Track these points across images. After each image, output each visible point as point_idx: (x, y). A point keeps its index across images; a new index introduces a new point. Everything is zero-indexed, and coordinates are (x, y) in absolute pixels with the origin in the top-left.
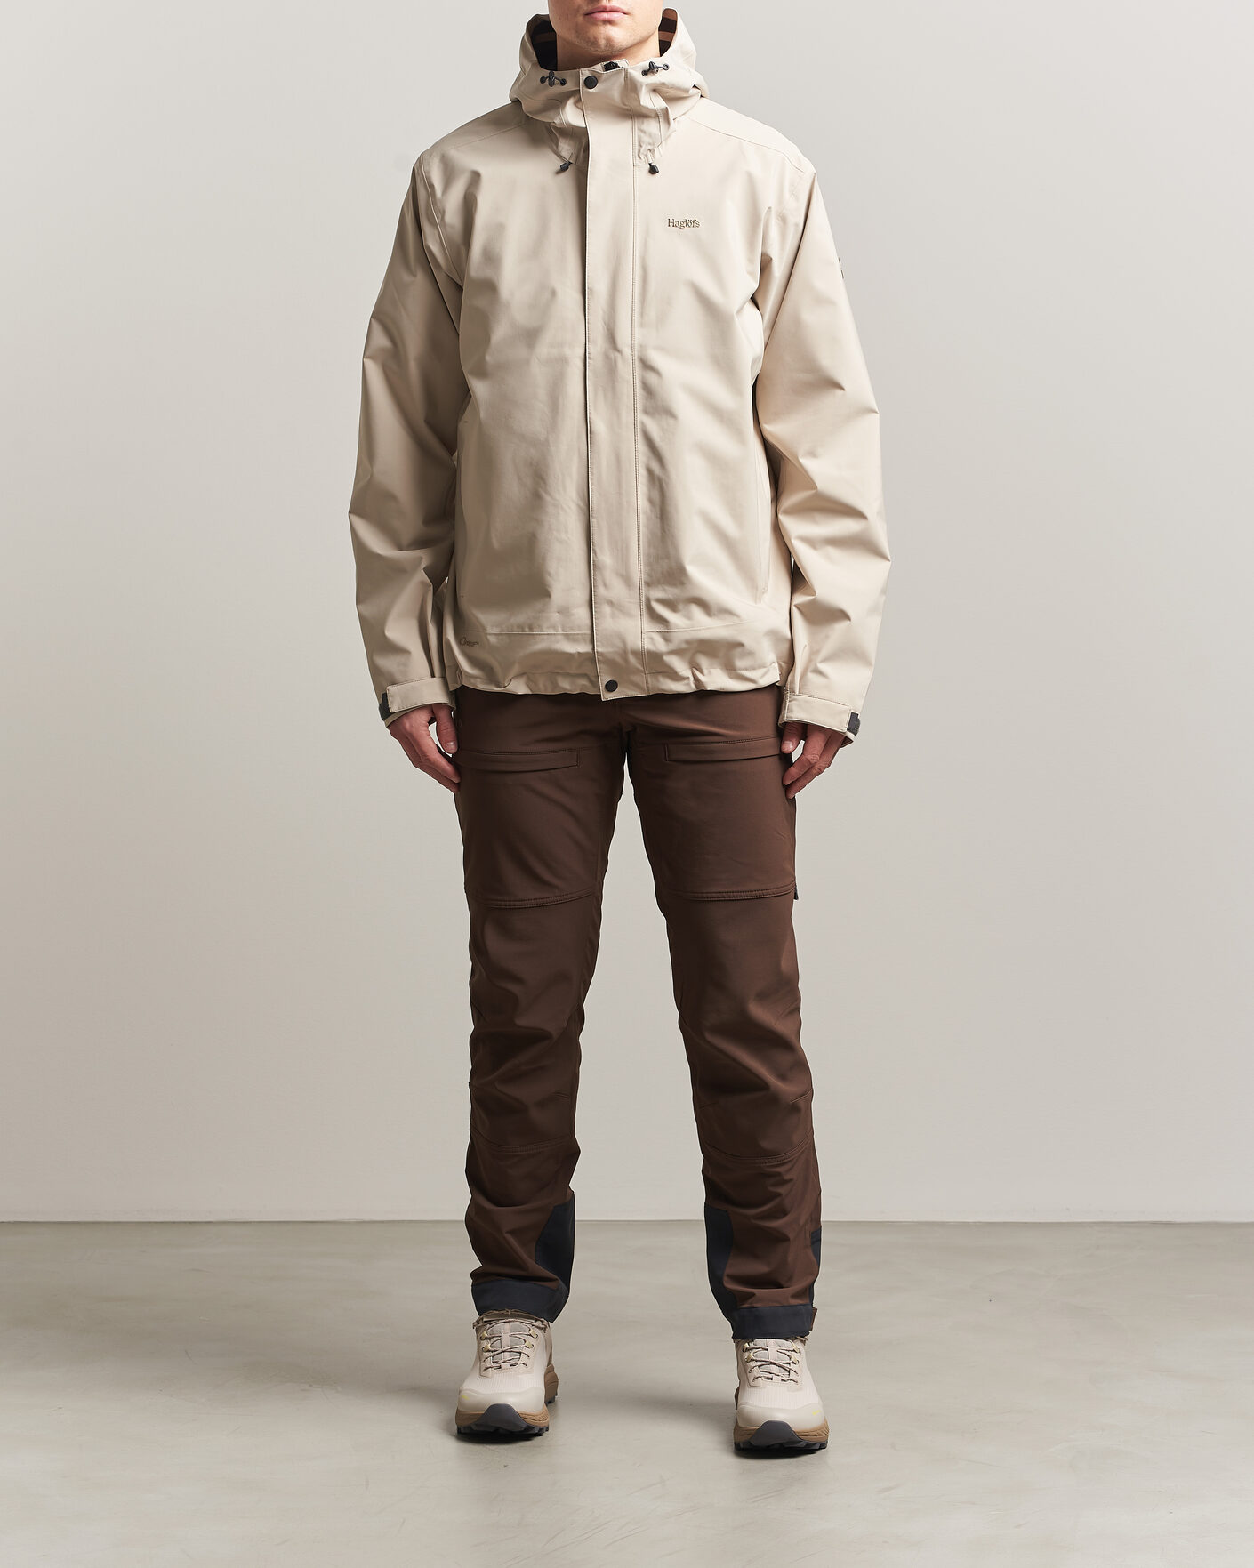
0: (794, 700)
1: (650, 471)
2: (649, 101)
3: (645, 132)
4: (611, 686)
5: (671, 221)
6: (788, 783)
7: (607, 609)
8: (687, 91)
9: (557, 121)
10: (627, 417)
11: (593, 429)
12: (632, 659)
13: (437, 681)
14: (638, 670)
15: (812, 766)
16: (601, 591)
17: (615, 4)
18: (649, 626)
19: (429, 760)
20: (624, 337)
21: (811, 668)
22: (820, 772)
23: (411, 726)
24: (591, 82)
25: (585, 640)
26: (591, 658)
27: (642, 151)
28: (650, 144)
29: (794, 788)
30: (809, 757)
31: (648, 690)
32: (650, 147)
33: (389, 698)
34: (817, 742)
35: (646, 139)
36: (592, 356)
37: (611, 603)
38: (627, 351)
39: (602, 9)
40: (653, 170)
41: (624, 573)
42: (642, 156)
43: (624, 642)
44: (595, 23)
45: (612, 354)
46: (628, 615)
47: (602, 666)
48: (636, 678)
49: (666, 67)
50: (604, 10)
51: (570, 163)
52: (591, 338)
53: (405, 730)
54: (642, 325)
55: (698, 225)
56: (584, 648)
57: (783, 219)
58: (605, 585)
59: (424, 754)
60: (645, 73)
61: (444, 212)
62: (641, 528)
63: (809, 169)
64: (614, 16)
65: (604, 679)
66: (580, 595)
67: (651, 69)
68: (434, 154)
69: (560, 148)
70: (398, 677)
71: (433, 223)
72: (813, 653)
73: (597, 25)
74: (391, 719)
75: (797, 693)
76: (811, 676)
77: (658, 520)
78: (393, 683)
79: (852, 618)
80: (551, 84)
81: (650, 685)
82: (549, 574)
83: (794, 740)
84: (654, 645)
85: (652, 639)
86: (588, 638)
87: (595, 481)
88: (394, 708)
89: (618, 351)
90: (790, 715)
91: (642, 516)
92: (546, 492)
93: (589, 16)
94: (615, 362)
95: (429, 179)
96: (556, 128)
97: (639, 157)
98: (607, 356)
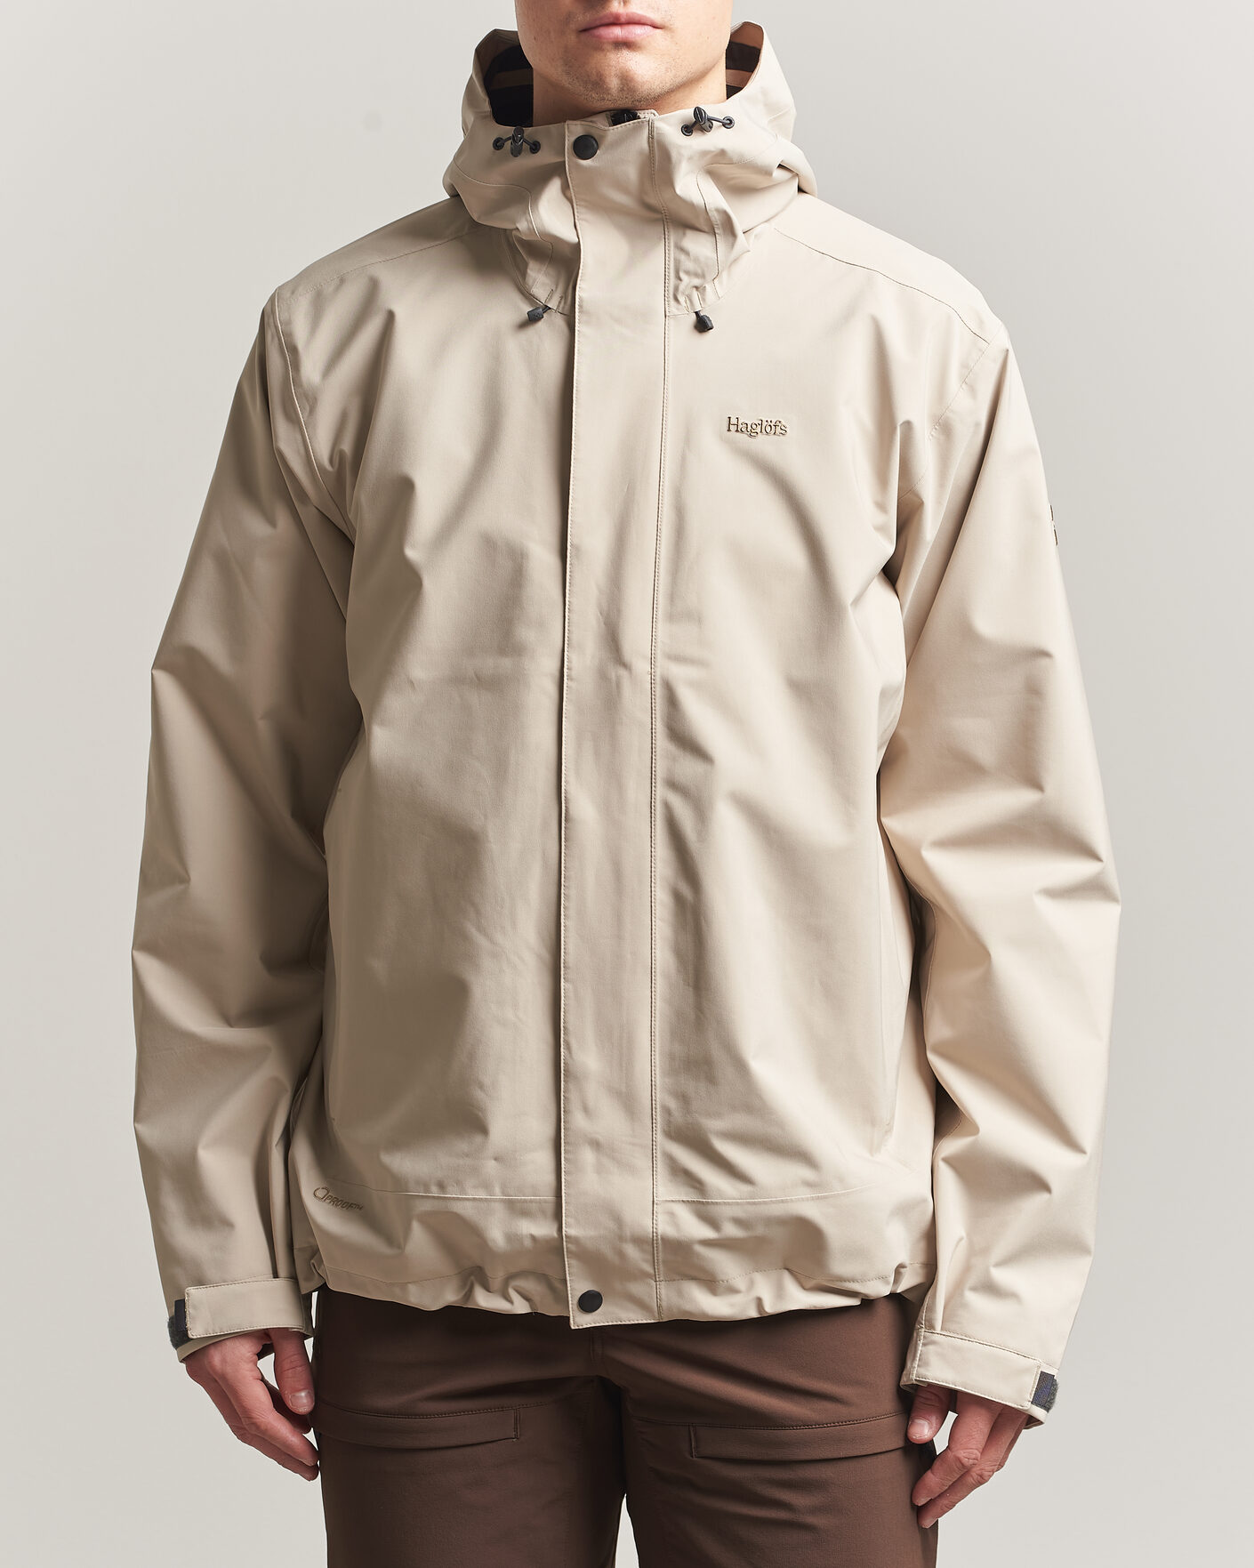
0: (933, 1343)
1: (678, 897)
2: (692, 186)
3: (687, 253)
4: (590, 1302)
5: (734, 421)
6: (921, 1501)
7: (588, 1156)
8: (768, 173)
9: (522, 226)
10: (636, 792)
11: (571, 812)
12: (632, 1252)
13: (281, 1286)
14: (645, 1275)
15: (966, 1471)
16: (578, 1121)
17: (636, 8)
18: (668, 1191)
19: (257, 1427)
20: (637, 637)
21: (973, 1280)
22: (982, 1480)
23: (224, 1361)
24: (586, 147)
25: (543, 1212)
26: (556, 1248)
27: (682, 287)
28: (696, 275)
29: (934, 1510)
30: (962, 1454)
31: (659, 1313)
32: (697, 282)
33: (190, 1310)
34: (978, 1426)
35: (687, 264)
36: (574, 673)
37: (596, 1145)
38: (641, 667)
39: (611, 20)
40: (702, 325)
41: (624, 1090)
42: (682, 299)
43: (618, 1220)
44: (599, 47)
45: (615, 672)
46: (629, 1168)
47: (574, 1262)
48: (637, 1289)
49: (728, 123)
50: (616, 22)
51: (546, 308)
52: (575, 637)
53: (212, 1367)
54: (671, 617)
55: (784, 432)
56: (541, 1229)
57: (945, 429)
58: (586, 1110)
59: (247, 1413)
60: (687, 129)
61: (315, 399)
62: (659, 1004)
63: (999, 337)
64: (637, 32)
65: (578, 1286)
66: (538, 1128)
67: (698, 123)
68: (301, 289)
69: (530, 281)
70: (211, 1272)
71: (292, 418)
72: (976, 1251)
73: (603, 50)
74: (189, 1349)
75: (938, 1328)
76: (972, 1298)
77: (690, 992)
78: (200, 1282)
79: (1054, 1185)
80: (516, 152)
81: (664, 1304)
82: (481, 1086)
83: (934, 1419)
84: (676, 1225)
85: (672, 1214)
86: (550, 1208)
87: (572, 912)
88: (196, 1330)
89: (625, 666)
90: (923, 1371)
91: (660, 983)
92: (481, 929)
93: (587, 34)
94: (618, 685)
95: (289, 335)
96: (521, 241)
97: (676, 299)
98: (603, 676)
